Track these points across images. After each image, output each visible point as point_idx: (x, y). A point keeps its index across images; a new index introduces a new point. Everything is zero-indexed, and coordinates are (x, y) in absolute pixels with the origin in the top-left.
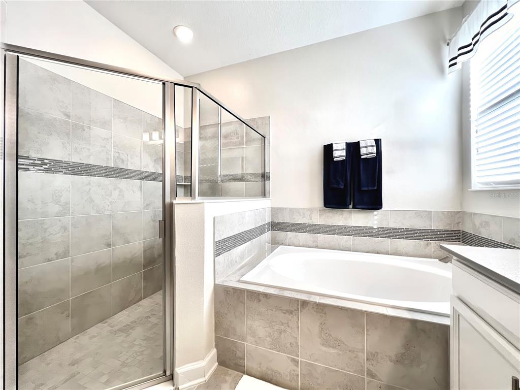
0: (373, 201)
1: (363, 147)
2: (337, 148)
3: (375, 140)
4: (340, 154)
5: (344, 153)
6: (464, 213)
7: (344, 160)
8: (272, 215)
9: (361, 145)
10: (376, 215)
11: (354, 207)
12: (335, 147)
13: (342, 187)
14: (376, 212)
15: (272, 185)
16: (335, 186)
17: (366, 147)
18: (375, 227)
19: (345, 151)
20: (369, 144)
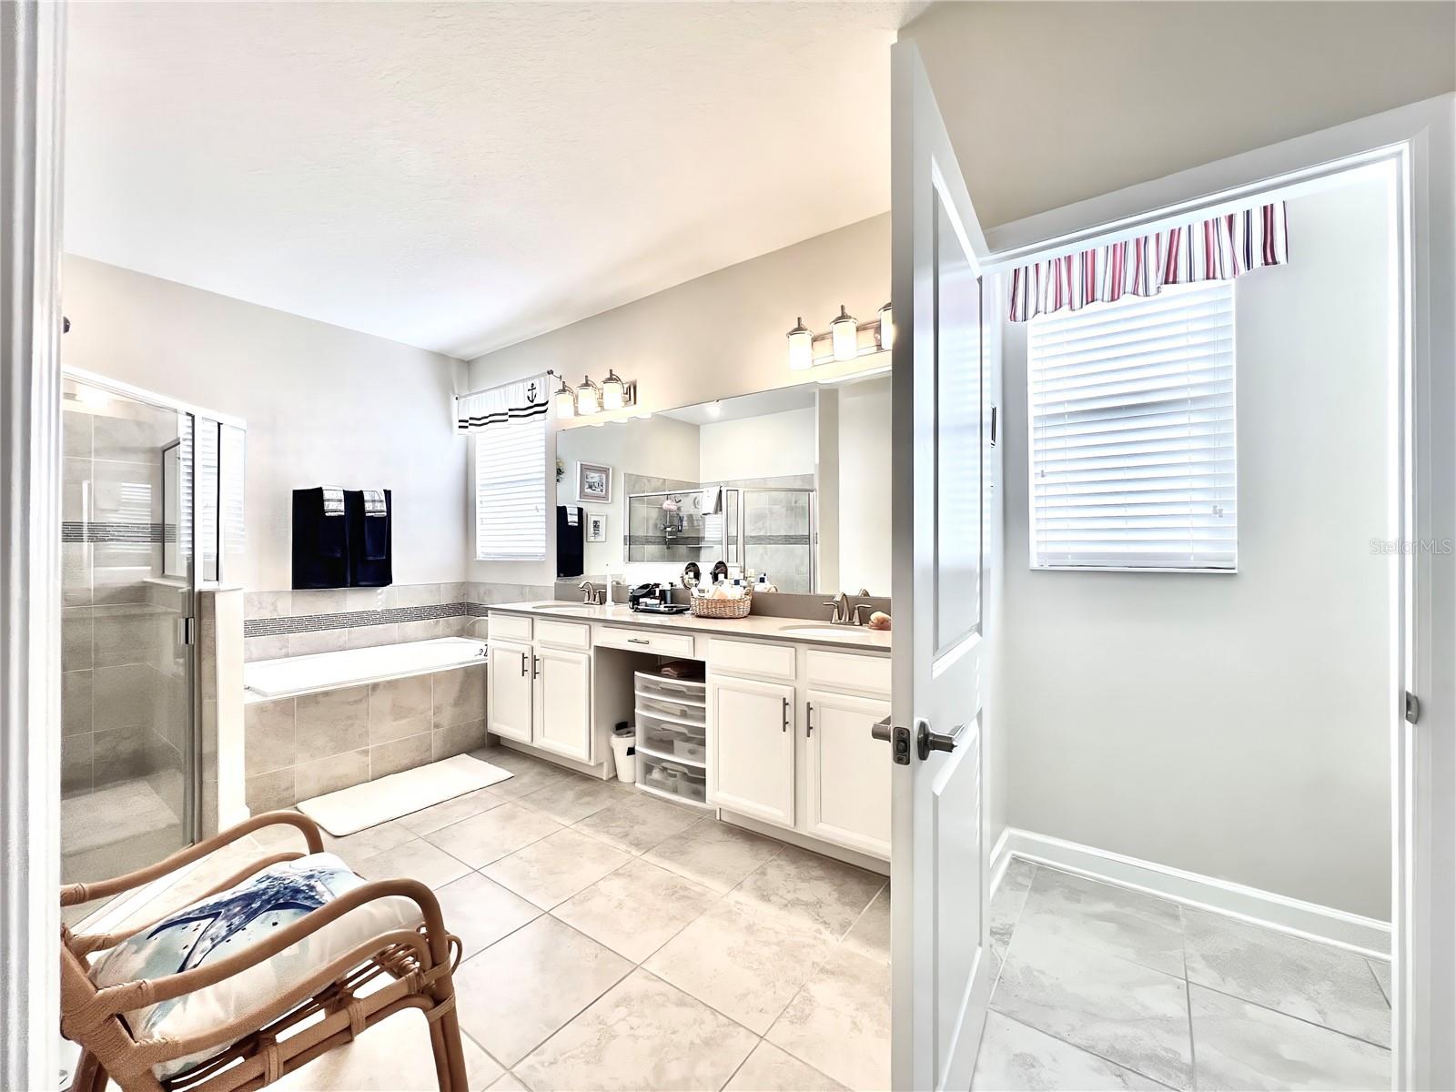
0: (381, 576)
1: (368, 501)
2: (330, 498)
3: (385, 491)
4: (334, 505)
5: (342, 506)
6: (469, 583)
7: (339, 516)
9: (366, 498)
10: (381, 594)
11: (351, 587)
12: (327, 495)
13: (339, 555)
14: (381, 590)
17: (373, 500)
18: (379, 610)
19: (343, 503)
20: (377, 498)
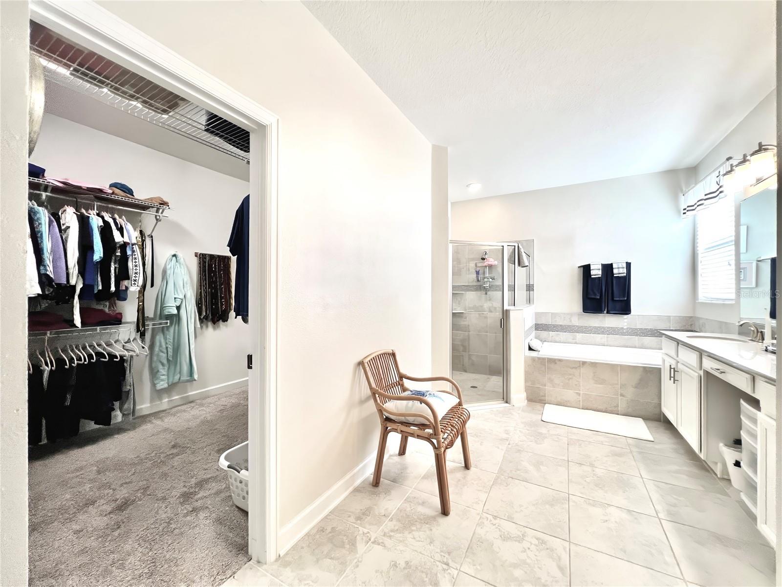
0: (625, 309)
1: (616, 268)
2: (594, 268)
3: (627, 263)
4: (596, 272)
5: (600, 272)
6: (695, 317)
7: (599, 277)
8: (536, 319)
9: (614, 267)
10: (626, 319)
11: (607, 313)
12: (592, 267)
13: (598, 297)
14: (626, 316)
15: (536, 293)
16: (593, 297)
17: (618, 268)
18: (625, 328)
19: (601, 271)
20: (620, 266)
